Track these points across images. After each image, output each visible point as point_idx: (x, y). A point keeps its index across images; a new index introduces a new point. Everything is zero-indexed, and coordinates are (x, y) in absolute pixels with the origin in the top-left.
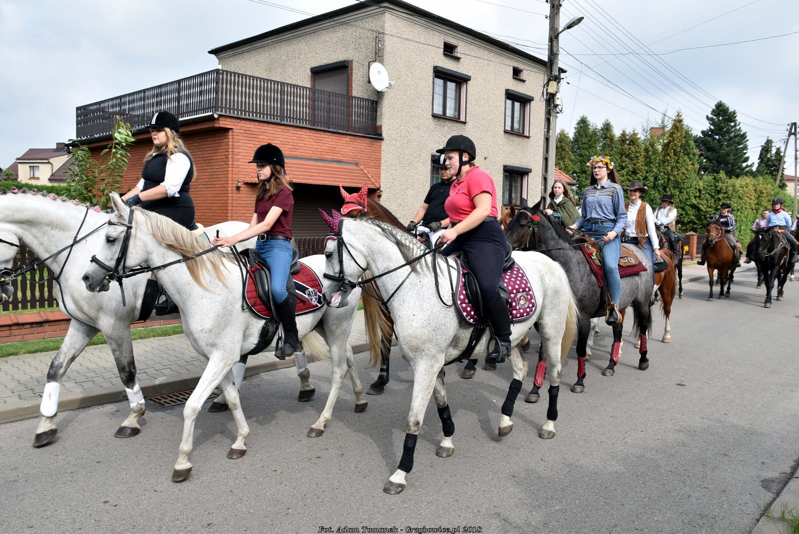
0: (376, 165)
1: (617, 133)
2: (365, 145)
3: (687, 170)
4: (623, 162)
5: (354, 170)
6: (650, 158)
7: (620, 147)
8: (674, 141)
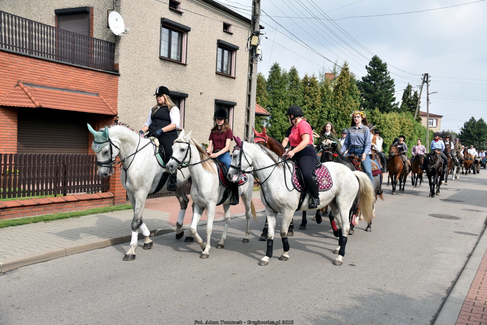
0: (114, 96)
1: (301, 76)
2: (105, 79)
3: (351, 106)
4: (305, 99)
5: (95, 99)
6: (325, 96)
7: (303, 87)
8: (342, 85)
